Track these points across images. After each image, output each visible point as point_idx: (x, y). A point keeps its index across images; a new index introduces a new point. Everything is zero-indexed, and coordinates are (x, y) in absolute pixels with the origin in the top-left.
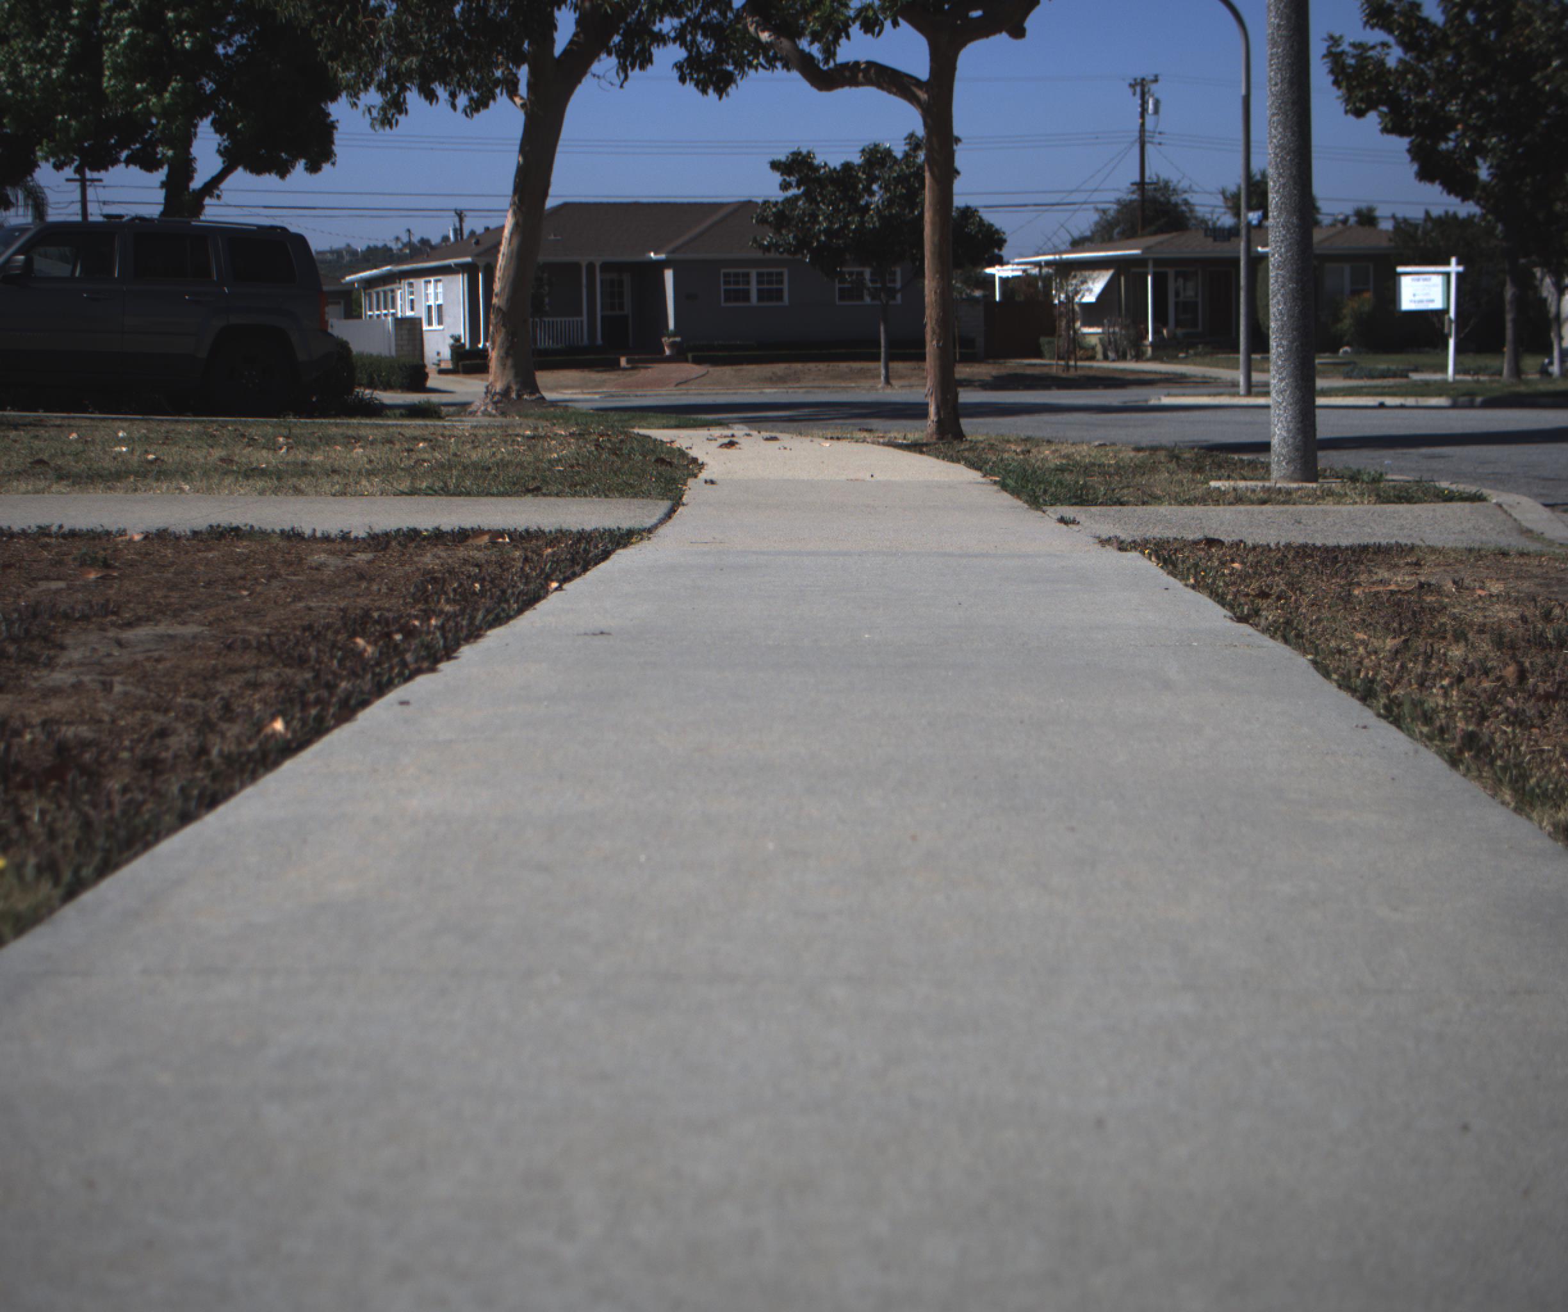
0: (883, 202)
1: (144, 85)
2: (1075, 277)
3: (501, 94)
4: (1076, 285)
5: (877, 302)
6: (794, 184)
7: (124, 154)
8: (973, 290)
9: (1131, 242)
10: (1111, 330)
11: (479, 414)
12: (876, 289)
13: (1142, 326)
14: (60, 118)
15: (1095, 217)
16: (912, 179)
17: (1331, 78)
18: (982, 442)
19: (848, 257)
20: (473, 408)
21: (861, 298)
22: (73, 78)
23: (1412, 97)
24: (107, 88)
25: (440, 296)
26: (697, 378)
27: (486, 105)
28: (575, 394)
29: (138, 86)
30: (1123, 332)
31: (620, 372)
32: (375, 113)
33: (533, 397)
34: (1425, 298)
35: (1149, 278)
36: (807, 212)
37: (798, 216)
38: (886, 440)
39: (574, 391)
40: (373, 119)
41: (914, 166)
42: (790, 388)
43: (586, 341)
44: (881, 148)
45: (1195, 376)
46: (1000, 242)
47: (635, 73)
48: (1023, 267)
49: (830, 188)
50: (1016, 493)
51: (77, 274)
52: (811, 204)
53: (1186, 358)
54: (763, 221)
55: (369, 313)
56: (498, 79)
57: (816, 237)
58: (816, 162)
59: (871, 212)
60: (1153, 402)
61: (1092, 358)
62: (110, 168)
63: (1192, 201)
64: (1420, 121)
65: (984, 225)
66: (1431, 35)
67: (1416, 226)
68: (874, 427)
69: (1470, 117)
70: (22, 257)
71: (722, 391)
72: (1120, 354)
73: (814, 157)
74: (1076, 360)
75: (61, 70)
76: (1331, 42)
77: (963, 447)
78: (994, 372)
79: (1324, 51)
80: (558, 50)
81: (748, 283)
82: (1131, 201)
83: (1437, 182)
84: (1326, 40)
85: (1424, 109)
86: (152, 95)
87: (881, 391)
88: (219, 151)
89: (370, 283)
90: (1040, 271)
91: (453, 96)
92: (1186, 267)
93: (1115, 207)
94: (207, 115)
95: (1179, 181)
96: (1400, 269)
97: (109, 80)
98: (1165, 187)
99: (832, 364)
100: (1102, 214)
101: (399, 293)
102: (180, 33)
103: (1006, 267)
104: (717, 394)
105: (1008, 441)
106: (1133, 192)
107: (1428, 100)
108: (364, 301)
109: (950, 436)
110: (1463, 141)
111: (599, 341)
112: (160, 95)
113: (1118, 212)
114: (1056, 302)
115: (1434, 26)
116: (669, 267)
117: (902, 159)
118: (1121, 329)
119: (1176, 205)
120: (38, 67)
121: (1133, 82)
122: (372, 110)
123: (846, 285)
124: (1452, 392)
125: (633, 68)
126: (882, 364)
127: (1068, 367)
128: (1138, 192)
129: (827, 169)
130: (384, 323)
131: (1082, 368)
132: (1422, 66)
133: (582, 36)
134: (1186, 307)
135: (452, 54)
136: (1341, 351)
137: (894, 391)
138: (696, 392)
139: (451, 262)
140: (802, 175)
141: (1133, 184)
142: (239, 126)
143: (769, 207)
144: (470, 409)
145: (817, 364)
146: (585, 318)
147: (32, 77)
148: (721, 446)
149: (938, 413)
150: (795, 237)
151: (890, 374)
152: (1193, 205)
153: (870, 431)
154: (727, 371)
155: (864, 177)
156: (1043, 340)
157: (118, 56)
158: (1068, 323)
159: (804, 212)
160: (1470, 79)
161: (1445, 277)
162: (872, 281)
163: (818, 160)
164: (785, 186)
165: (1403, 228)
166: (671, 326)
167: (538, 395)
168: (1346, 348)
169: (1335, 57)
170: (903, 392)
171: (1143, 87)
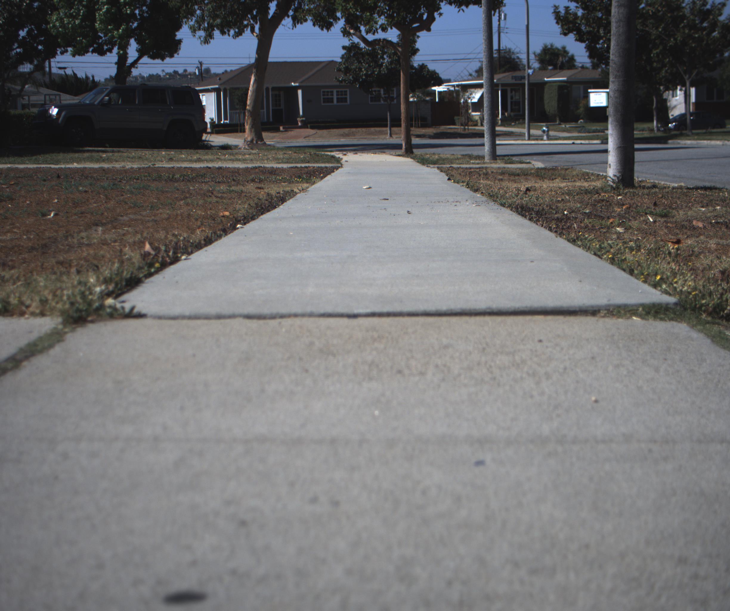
0: (388, 63)
1: (112, 27)
2: (467, 92)
3: (248, 31)
4: (468, 96)
5: (386, 103)
6: (352, 55)
8: (426, 97)
11: (242, 149)
12: (385, 97)
13: (497, 112)
14: (79, 39)
17: (555, 21)
18: (419, 154)
19: (374, 85)
20: (240, 147)
21: (379, 101)
22: (84, 23)
23: (587, 28)
24: (98, 28)
26: (312, 135)
27: (241, 34)
29: (109, 27)
31: (280, 133)
32: (202, 39)
33: (262, 143)
34: (599, 102)
35: (500, 92)
37: (354, 68)
38: (390, 154)
40: (201, 41)
42: (351, 139)
43: (266, 120)
45: (517, 133)
48: (448, 87)
49: (367, 57)
50: (420, 163)
51: (120, 102)
52: (359, 64)
54: (339, 70)
56: (246, 24)
57: (361, 77)
58: (361, 46)
59: (384, 67)
61: (476, 125)
62: (85, 54)
63: (520, 57)
64: (588, 37)
69: (607, 35)
70: (107, 98)
71: (323, 140)
74: (469, 126)
75: (79, 21)
76: (555, 8)
77: (412, 155)
78: (435, 131)
79: (553, 11)
80: (270, 17)
81: (332, 95)
84: (553, 7)
85: (589, 33)
86: (114, 30)
87: (388, 140)
88: (137, 50)
90: (455, 88)
91: (229, 31)
92: (515, 87)
94: (132, 37)
95: (515, 49)
96: (590, 91)
97: (99, 25)
98: (509, 51)
99: (368, 129)
102: (125, 7)
103: (440, 87)
104: (321, 141)
105: (427, 154)
107: (592, 29)
109: (408, 152)
110: (604, 44)
111: (271, 120)
112: (118, 30)
114: (461, 102)
116: (300, 89)
119: (514, 59)
120: (71, 20)
123: (373, 96)
125: (298, 24)
126: (388, 129)
127: (465, 129)
128: (497, 54)
131: (471, 129)
132: (589, 16)
133: (278, 11)
134: (515, 104)
136: (579, 121)
137: (393, 140)
139: (210, 87)
140: (355, 52)
142: (147, 41)
143: (342, 65)
144: (238, 147)
145: (362, 129)
146: (265, 110)
147: (68, 23)
148: (343, 156)
149: (405, 147)
150: (352, 77)
151: (391, 132)
152: (521, 59)
153: (385, 152)
154: (325, 132)
155: (381, 52)
156: (456, 118)
157: (102, 16)
158: (466, 111)
159: (356, 67)
161: (607, 93)
162: (384, 94)
166: (301, 113)
167: (263, 142)
168: (582, 121)
169: (557, 13)
170: (396, 140)
171: (499, 8)
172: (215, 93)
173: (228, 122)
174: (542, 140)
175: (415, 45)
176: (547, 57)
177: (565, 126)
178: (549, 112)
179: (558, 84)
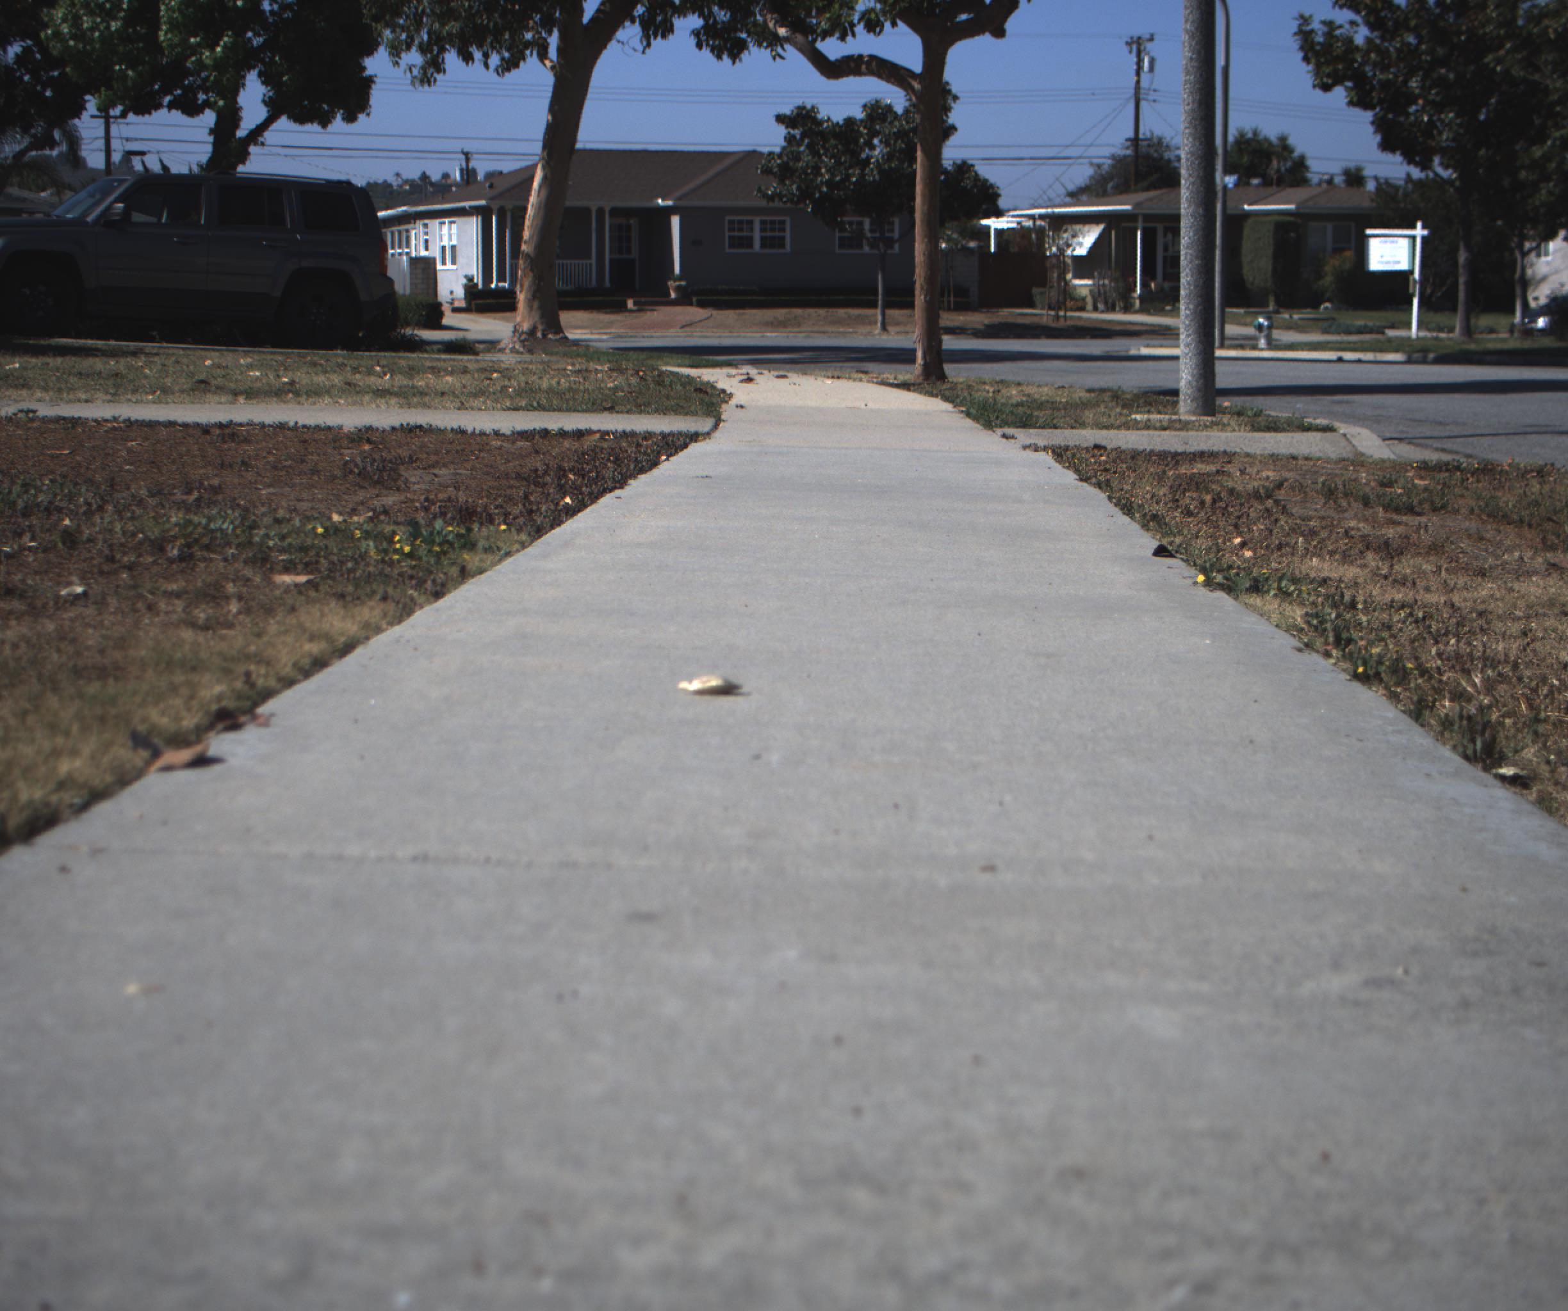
0: (883, 156)
1: (198, 39)
2: (1066, 231)
3: (532, 56)
4: (1068, 239)
5: (875, 251)
6: (798, 136)
7: (167, 99)
8: (968, 242)
9: (1124, 197)
10: (1101, 282)
11: (507, 351)
12: (875, 238)
13: (1131, 280)
14: (117, 67)
15: (1090, 171)
16: (911, 135)
17: (1301, 55)
18: (961, 383)
19: (848, 207)
20: (502, 345)
21: (860, 246)
22: (131, 30)
23: (1378, 73)
24: (163, 41)
25: (454, 238)
26: (700, 321)
27: (517, 66)
29: (192, 40)
30: (1113, 284)
31: (627, 314)
32: (415, 72)
33: (558, 337)
34: (1391, 260)
35: (1139, 233)
36: (810, 165)
37: (802, 168)
38: (880, 380)
39: (584, 331)
40: (414, 77)
41: (913, 123)
42: (791, 332)
43: (594, 283)
44: (883, 103)
46: (996, 196)
47: (657, 43)
48: (1018, 219)
49: (833, 142)
50: (976, 419)
51: (164, 220)
52: (813, 157)
53: (1172, 310)
54: (767, 171)
56: (528, 41)
57: (818, 188)
58: (820, 116)
59: (872, 166)
60: (1133, 352)
61: (1082, 309)
62: (153, 112)
64: (1382, 96)
65: (979, 180)
66: (1395, 16)
67: (1396, 188)
69: (1429, 93)
70: (121, 205)
71: (725, 334)
72: (1109, 305)
73: (818, 112)
74: (1066, 311)
75: (119, 24)
76: (1301, 21)
77: (944, 387)
78: (987, 321)
79: (1295, 29)
80: (586, 19)
81: (752, 230)
82: (1125, 157)
83: (1398, 153)
84: (1297, 19)
85: (1385, 85)
86: (204, 48)
87: (877, 337)
88: (264, 101)
89: (385, 223)
90: (1034, 224)
91: (486, 56)
92: (1174, 223)
93: (1110, 162)
94: (254, 67)
95: (1172, 138)
96: (1369, 232)
97: (166, 33)
98: (1159, 144)
99: (831, 310)
100: (1096, 168)
101: (413, 232)
103: (1001, 219)
104: (720, 337)
105: (984, 383)
106: (1127, 148)
107: (1391, 76)
109: (934, 377)
110: (1422, 116)
111: (607, 284)
112: (213, 50)
113: (1113, 166)
114: (1048, 254)
115: (1398, 7)
116: (675, 213)
117: (902, 115)
118: (1110, 282)
119: (1169, 161)
120: (99, 20)
121: (1129, 40)
122: (413, 69)
123: (846, 234)
124: (1407, 349)
125: (655, 38)
126: (879, 311)
127: (1057, 317)
128: (1132, 148)
129: (830, 123)
130: (400, 262)
131: (1072, 318)
132: (1386, 44)
133: (608, 5)
134: (1173, 262)
135: (489, 20)
136: (1322, 307)
137: (890, 337)
138: (699, 334)
139: (466, 204)
140: (806, 128)
141: (1127, 140)
142: (285, 78)
143: (773, 158)
144: (499, 347)
145: (816, 310)
146: (594, 261)
147: (92, 29)
148: (742, 381)
149: (924, 357)
150: (798, 188)
151: (886, 321)
153: (866, 372)
154: (730, 315)
155: (865, 131)
156: (1036, 291)
157: (174, 12)
158: (1059, 275)
159: (807, 166)
160: (1429, 58)
161: (1411, 240)
162: (871, 231)
163: (822, 114)
164: (789, 138)
165: (1386, 189)
166: (677, 269)
167: (561, 335)
168: (1327, 305)
169: (1305, 36)
170: (896, 337)
171: (1139, 45)
172: (480, 218)
173: (506, 285)
174: (1255, 347)
175: (947, 116)
176: (1245, 159)
177: (1291, 317)
178: (1252, 284)
179: (1277, 218)
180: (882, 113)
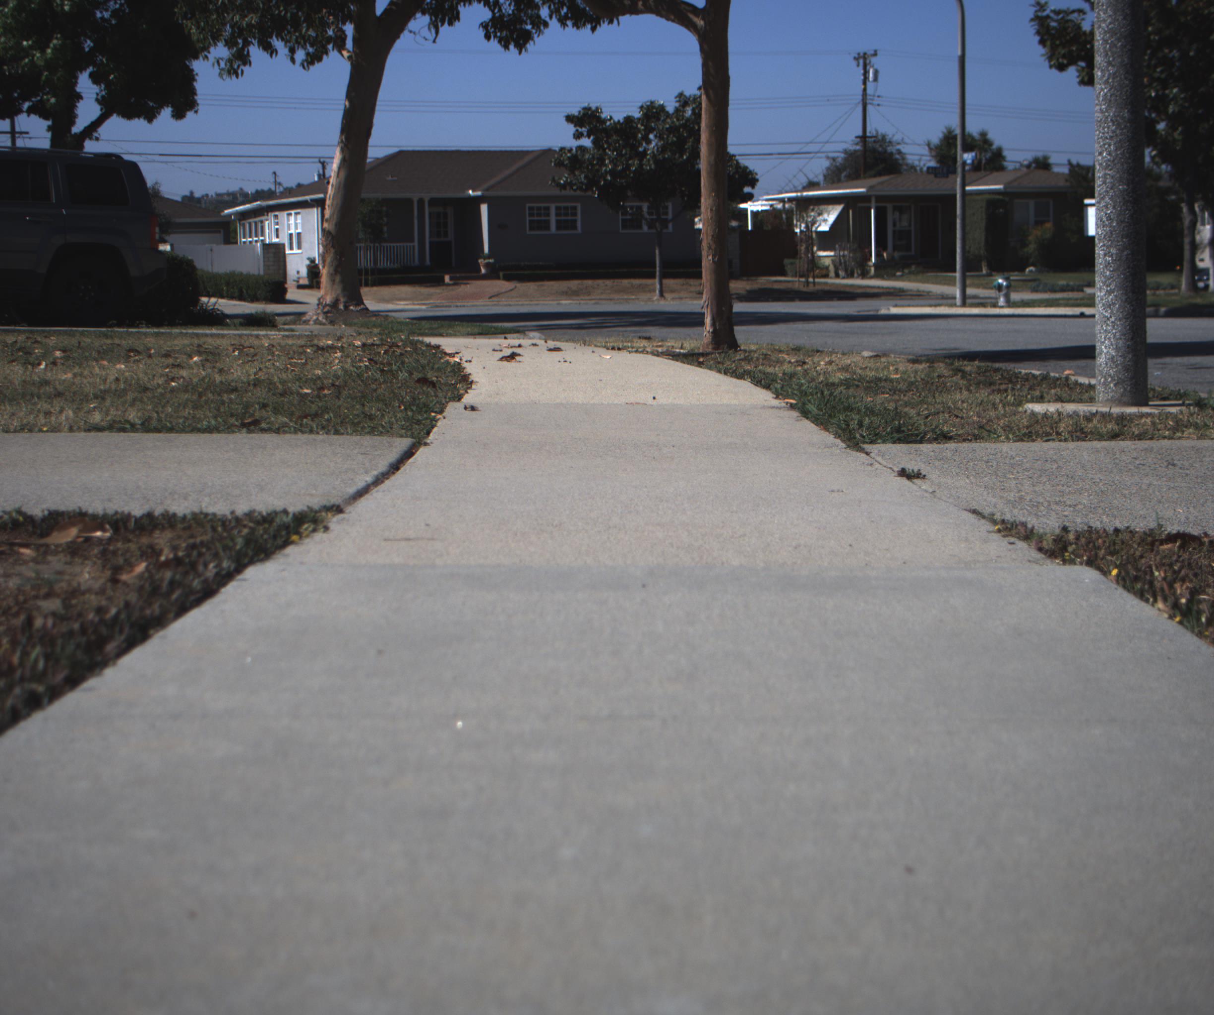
0: (658, 149)
2: (812, 210)
3: (333, 50)
4: (815, 217)
5: (654, 231)
6: (585, 134)
8: (730, 221)
9: (857, 183)
10: (842, 253)
11: (312, 322)
12: (652, 220)
13: (867, 250)
15: (826, 163)
16: (681, 130)
17: (1037, 38)
18: (755, 351)
19: (629, 194)
20: (307, 317)
21: (640, 227)
25: (299, 226)
26: (506, 292)
27: (320, 60)
28: (407, 305)
29: (25, 43)
30: (851, 255)
31: (445, 287)
32: (223, 64)
33: (359, 308)
35: (872, 211)
36: (596, 156)
37: (588, 159)
38: (665, 349)
40: (222, 69)
41: (683, 119)
42: (582, 300)
43: (417, 262)
44: (657, 104)
45: (911, 290)
46: (753, 182)
48: (771, 203)
49: (615, 137)
52: (599, 150)
53: (902, 276)
54: (559, 164)
55: (244, 240)
56: (331, 36)
57: (603, 176)
58: (603, 116)
59: (648, 157)
60: (883, 312)
61: (826, 276)
62: (14, 117)
63: (903, 150)
65: (740, 167)
67: (1088, 170)
68: (652, 335)
69: (1155, 71)
71: (528, 303)
72: (849, 272)
73: (602, 112)
74: (814, 277)
76: (1038, 8)
78: (748, 287)
79: (1032, 16)
81: (548, 215)
82: (855, 151)
84: (1034, 6)
86: (35, 50)
87: (656, 303)
88: (97, 100)
89: (244, 216)
90: (784, 206)
91: (292, 51)
92: (901, 202)
93: (843, 155)
94: (86, 69)
96: (1086, 202)
98: (883, 140)
99: (616, 281)
100: (832, 161)
101: (267, 223)
103: (756, 203)
104: (522, 305)
106: (857, 144)
108: (240, 230)
109: (726, 346)
110: (1148, 91)
111: (428, 262)
112: (43, 51)
113: (845, 159)
114: (798, 230)
116: (484, 202)
117: (673, 114)
118: (850, 252)
119: (891, 154)
121: (857, 56)
122: (221, 62)
123: (629, 217)
126: (657, 281)
127: (808, 283)
128: (861, 144)
129: (612, 121)
130: (254, 248)
131: (819, 283)
134: (901, 235)
136: (1027, 270)
137: (667, 303)
138: (505, 303)
139: (308, 198)
140: (592, 126)
141: (857, 137)
142: (112, 77)
143: (565, 153)
144: (304, 319)
145: (605, 281)
146: (416, 244)
148: (501, 359)
149: (713, 324)
150: (586, 177)
151: (664, 289)
152: (905, 154)
153: (648, 338)
154: (532, 287)
155: (642, 128)
156: (787, 261)
157: (7, 18)
158: (807, 248)
159: (593, 157)
160: (1157, 38)
162: (650, 213)
163: (605, 114)
164: (578, 136)
166: (486, 249)
167: (362, 307)
168: (1031, 268)
169: (1041, 21)
170: (672, 303)
171: (865, 59)
172: (320, 209)
174: (995, 305)
178: (969, 251)
179: (988, 197)
180: (656, 112)
